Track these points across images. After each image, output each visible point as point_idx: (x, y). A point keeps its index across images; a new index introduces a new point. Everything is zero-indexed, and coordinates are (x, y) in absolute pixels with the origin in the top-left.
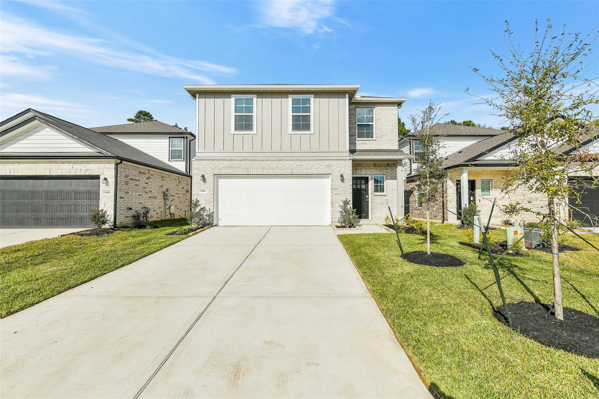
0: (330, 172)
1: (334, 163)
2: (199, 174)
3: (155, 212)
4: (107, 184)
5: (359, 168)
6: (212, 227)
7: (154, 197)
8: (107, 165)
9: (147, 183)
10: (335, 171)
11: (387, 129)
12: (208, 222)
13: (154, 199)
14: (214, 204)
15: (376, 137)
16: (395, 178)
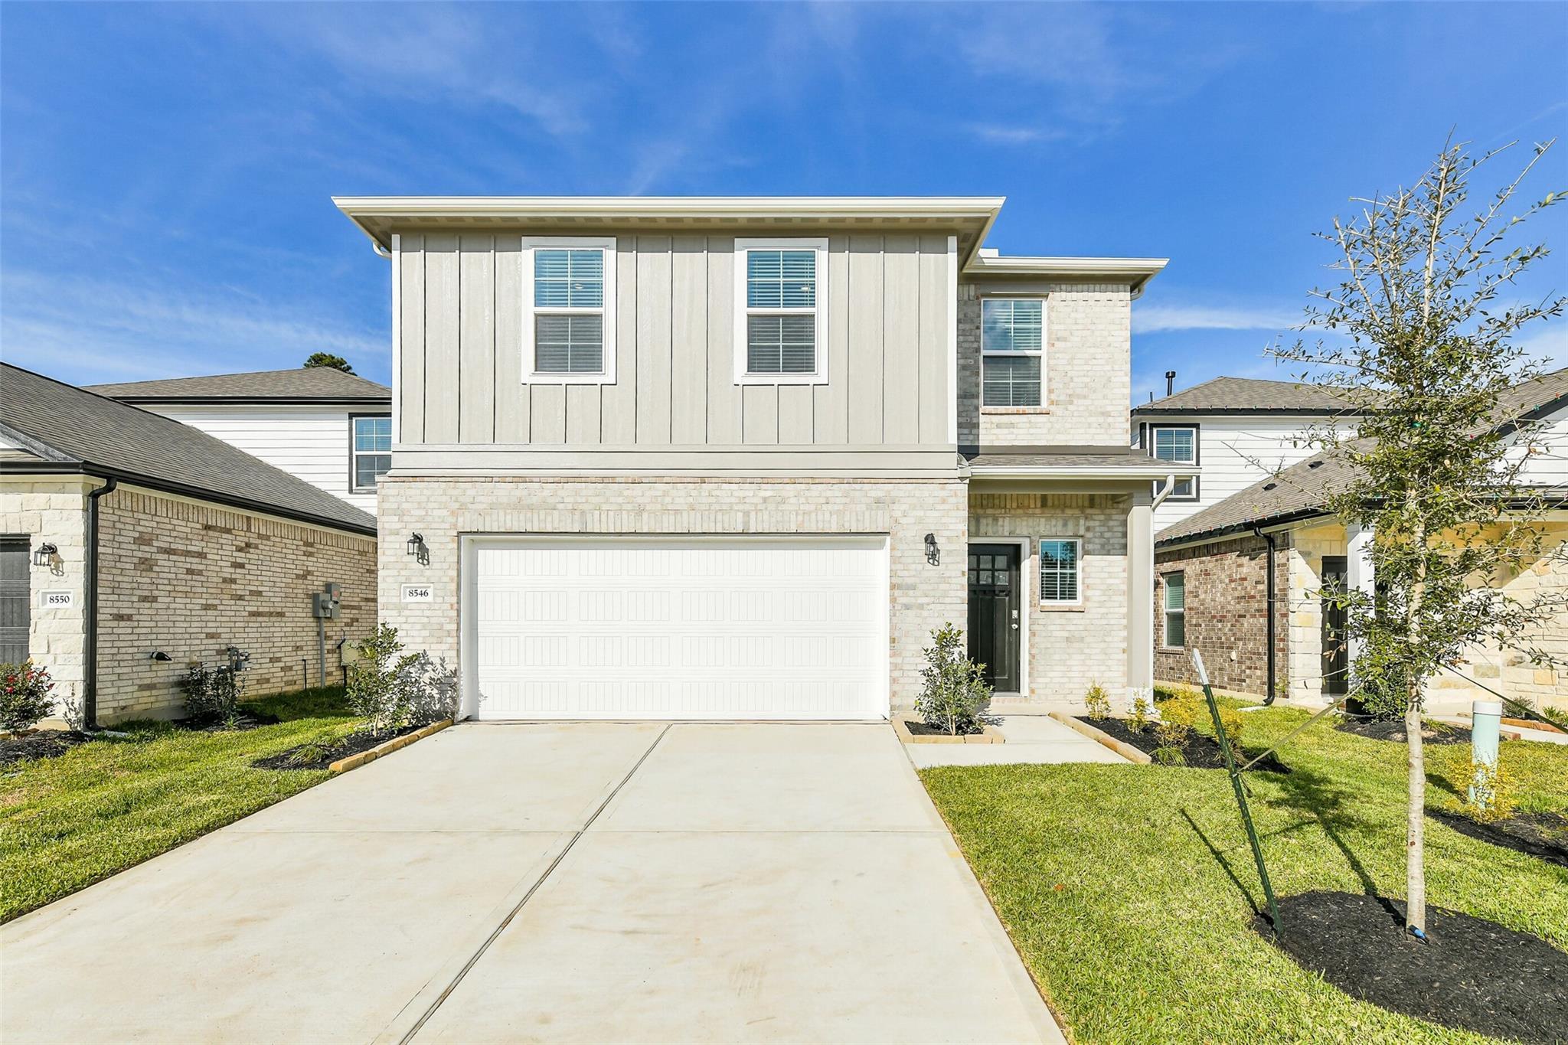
0: (887, 525)
1: (902, 494)
2: (404, 532)
3: (276, 665)
4: (57, 568)
5: (990, 511)
6: (453, 724)
7: (271, 614)
8: (53, 496)
9: (242, 566)
10: (904, 521)
11: (1090, 373)
12: (438, 706)
13: (274, 619)
14: (458, 643)
15: (1052, 403)
16: (1124, 549)
